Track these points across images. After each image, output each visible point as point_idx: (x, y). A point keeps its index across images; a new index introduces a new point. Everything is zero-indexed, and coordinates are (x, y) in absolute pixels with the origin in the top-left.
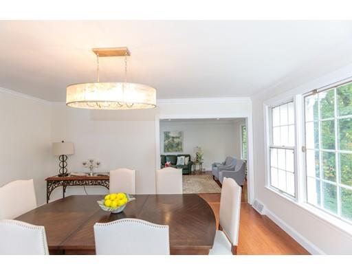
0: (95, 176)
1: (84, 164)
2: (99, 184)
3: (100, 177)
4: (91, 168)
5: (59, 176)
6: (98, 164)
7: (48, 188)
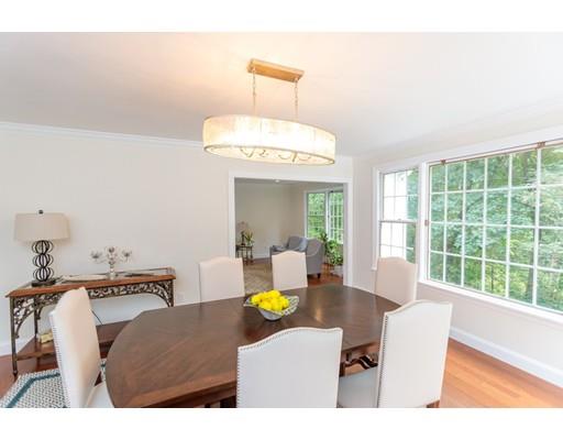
0: (121, 277)
1: (96, 257)
2: (143, 291)
3: (133, 279)
4: (112, 263)
5: (34, 285)
6: (127, 255)
7: (13, 314)
